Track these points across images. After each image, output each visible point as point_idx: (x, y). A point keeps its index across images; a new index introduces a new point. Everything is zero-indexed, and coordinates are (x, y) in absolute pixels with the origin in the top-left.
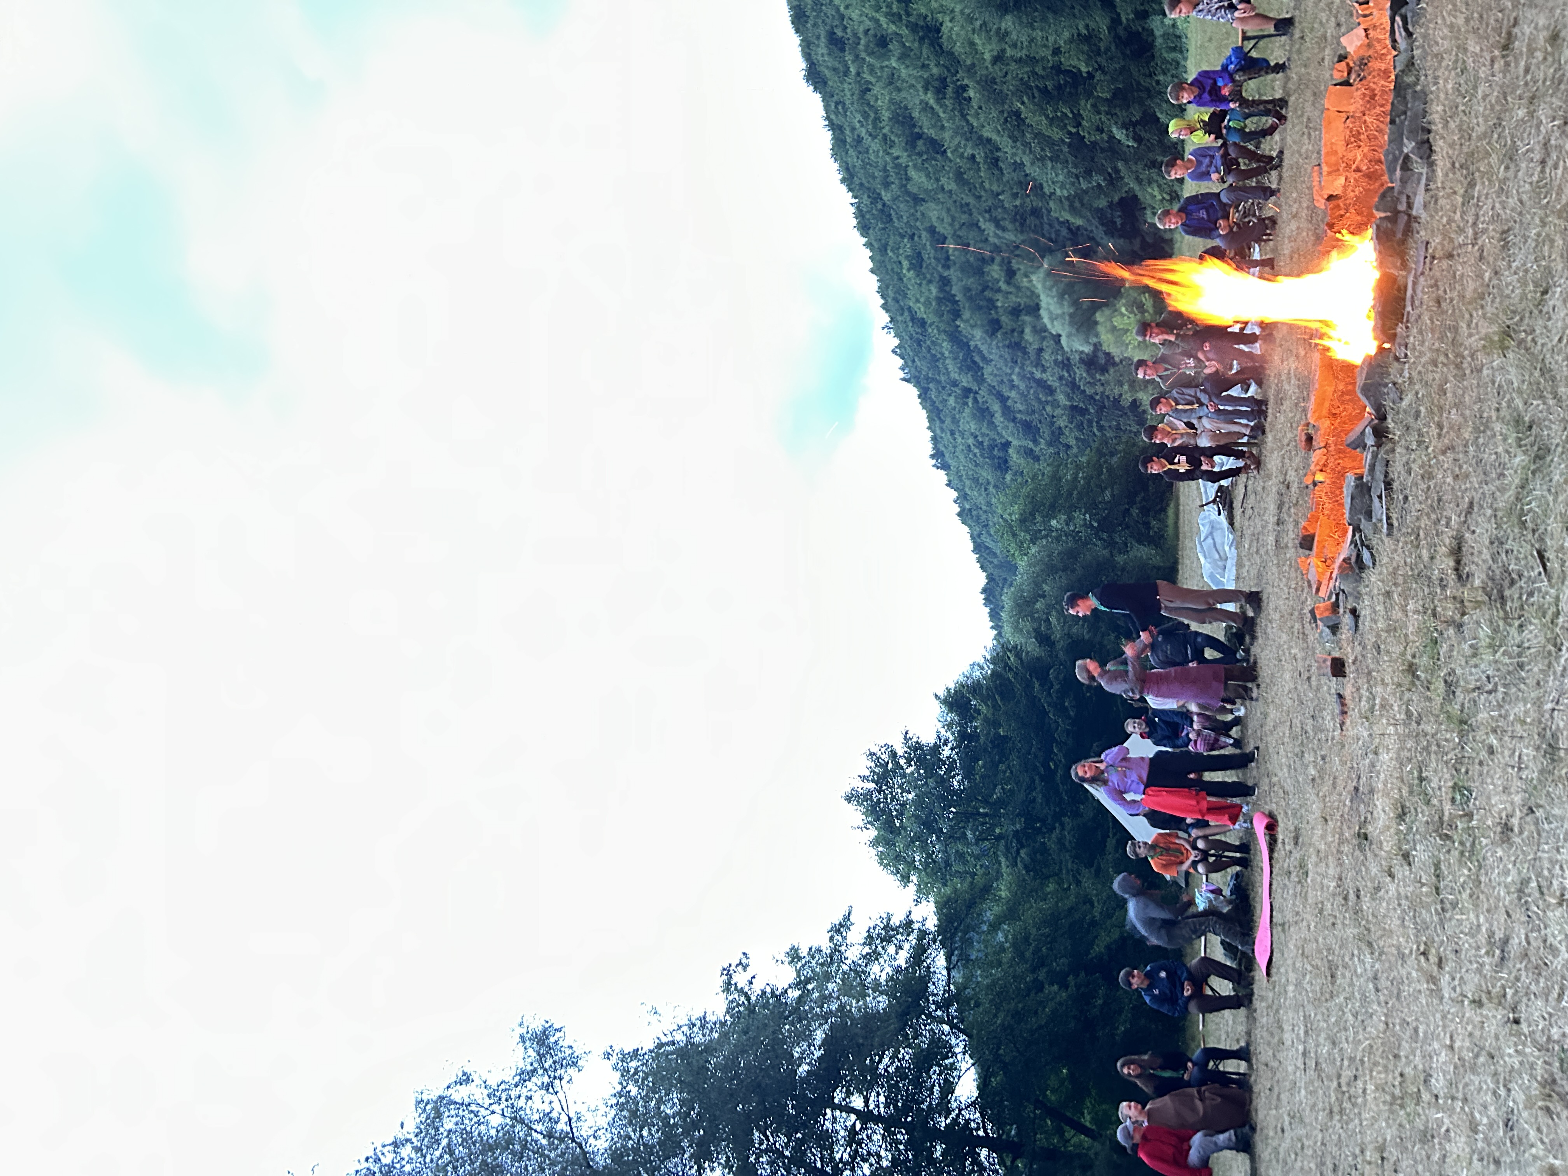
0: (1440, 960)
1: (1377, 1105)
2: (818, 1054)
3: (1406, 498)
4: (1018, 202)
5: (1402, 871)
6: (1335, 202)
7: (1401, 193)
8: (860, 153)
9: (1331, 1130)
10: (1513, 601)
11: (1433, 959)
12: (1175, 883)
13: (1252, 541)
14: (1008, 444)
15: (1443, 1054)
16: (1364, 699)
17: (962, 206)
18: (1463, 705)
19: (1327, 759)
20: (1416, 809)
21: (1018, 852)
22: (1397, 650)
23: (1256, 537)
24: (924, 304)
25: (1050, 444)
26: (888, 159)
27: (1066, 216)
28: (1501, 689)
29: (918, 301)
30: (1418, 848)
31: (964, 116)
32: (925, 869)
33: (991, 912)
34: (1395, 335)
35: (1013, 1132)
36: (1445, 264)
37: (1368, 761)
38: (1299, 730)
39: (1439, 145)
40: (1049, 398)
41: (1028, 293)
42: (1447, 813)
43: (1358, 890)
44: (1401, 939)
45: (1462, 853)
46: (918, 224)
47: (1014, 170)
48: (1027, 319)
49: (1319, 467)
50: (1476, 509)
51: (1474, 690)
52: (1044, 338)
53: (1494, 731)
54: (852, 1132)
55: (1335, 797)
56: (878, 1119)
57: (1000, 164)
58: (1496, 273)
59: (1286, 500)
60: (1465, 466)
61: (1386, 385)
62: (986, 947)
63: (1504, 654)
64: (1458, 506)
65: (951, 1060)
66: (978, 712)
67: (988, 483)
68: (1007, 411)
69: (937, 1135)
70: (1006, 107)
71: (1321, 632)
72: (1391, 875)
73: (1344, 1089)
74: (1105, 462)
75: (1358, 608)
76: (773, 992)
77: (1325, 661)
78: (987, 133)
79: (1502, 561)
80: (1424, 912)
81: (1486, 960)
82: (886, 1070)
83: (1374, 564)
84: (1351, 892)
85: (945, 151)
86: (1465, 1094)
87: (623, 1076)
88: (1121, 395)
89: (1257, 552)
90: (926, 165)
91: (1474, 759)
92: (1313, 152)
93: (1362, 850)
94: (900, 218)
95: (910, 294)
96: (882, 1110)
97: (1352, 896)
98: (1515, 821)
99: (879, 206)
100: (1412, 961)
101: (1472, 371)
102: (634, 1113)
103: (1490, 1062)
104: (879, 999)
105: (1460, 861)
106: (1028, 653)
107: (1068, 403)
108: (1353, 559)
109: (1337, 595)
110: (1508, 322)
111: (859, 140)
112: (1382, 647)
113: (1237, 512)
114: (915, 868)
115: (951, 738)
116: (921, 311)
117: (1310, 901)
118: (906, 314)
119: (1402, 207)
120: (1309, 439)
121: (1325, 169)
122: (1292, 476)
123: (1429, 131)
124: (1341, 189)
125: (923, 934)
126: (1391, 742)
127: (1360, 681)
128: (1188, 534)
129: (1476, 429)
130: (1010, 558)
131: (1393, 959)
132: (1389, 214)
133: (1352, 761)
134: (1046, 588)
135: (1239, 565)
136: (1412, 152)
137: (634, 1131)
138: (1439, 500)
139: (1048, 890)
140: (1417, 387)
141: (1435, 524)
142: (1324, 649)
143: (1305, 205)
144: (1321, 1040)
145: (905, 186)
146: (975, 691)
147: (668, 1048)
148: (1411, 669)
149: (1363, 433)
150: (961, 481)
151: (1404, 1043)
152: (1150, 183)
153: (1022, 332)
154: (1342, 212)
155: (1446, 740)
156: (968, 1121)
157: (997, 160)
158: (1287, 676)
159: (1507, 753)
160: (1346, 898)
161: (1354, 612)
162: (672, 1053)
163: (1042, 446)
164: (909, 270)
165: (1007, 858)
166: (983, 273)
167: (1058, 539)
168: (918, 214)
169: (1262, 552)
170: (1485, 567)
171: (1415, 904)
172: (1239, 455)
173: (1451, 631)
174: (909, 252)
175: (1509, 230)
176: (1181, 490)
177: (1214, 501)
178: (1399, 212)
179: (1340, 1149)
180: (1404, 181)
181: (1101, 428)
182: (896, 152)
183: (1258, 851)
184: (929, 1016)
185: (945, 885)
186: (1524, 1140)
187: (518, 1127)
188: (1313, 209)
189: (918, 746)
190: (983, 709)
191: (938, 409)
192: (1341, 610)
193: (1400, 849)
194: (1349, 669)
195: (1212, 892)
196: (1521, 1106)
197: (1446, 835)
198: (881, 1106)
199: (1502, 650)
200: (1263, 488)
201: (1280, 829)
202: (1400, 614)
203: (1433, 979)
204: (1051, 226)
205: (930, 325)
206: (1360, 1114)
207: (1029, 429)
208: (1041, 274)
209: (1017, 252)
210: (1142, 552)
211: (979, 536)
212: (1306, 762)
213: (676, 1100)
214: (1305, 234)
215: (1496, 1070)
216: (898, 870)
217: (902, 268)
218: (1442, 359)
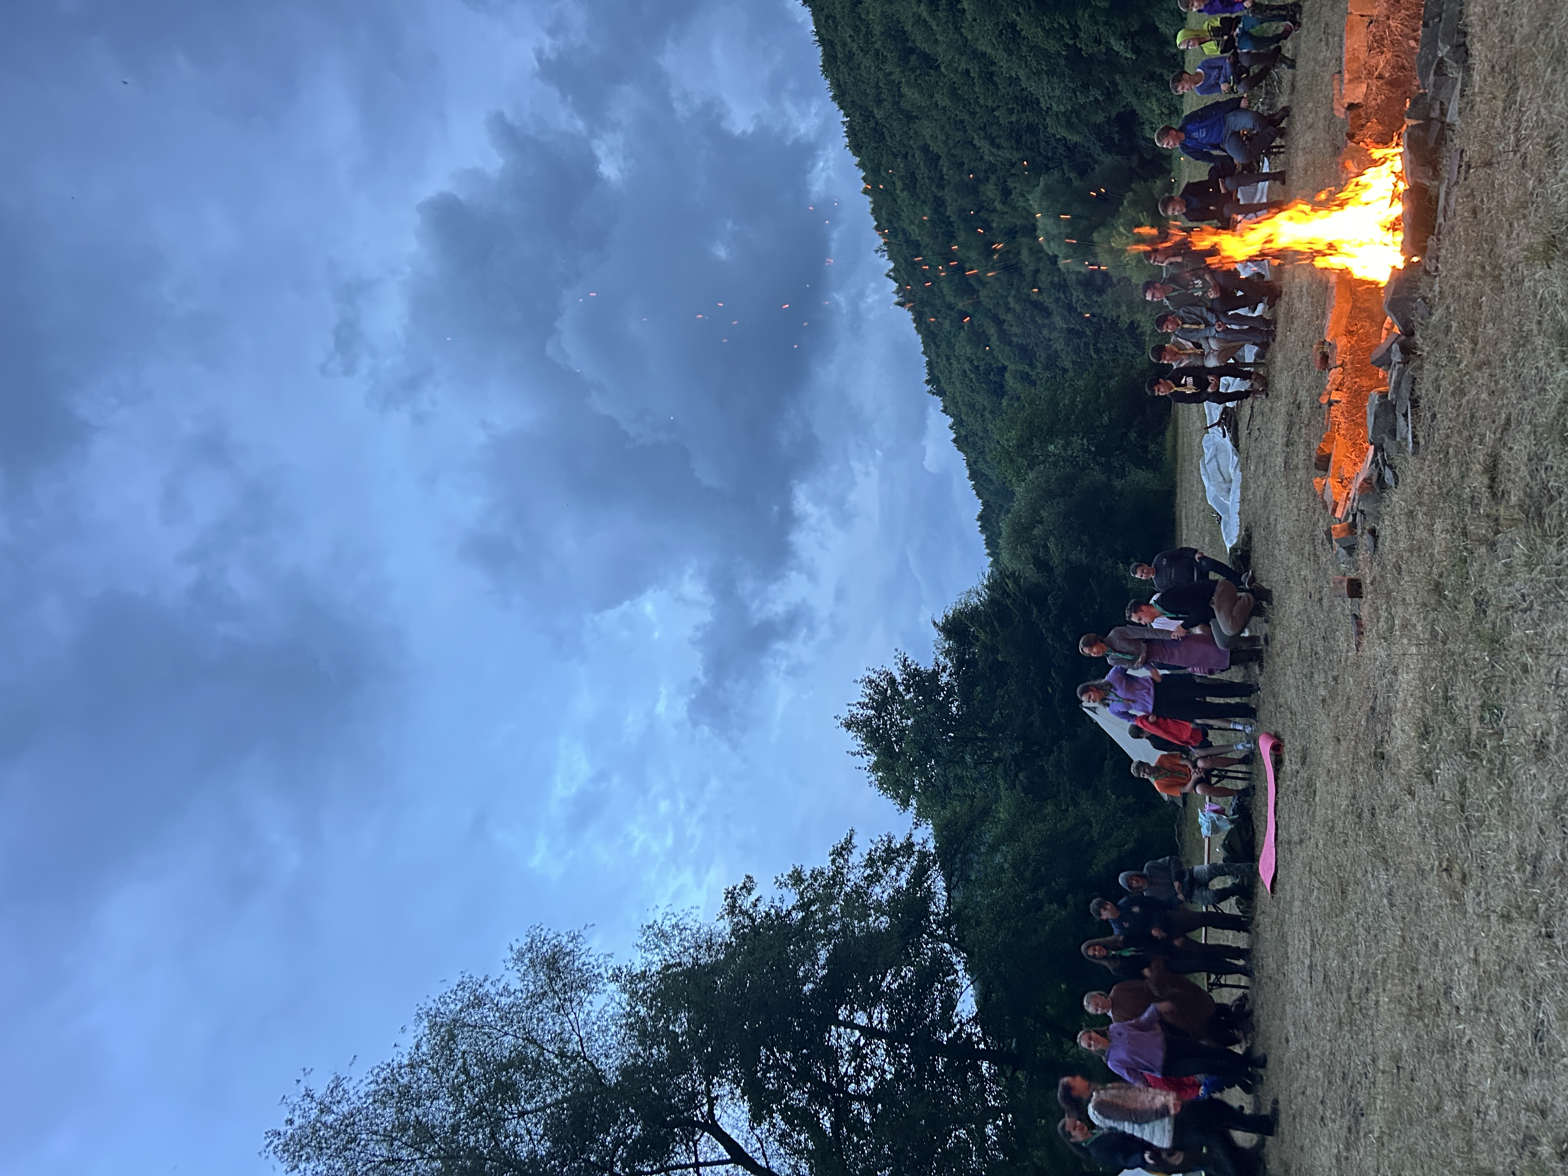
0: (1464, 876)
1: (1392, 1017)
2: (823, 973)
3: (1434, 416)
4: (1014, 119)
5: (1423, 789)
6: (1355, 112)
7: (1434, 99)
8: (852, 69)
9: (1340, 1041)
10: (1551, 519)
11: (1456, 875)
12: (1173, 802)
13: (1258, 463)
14: (1004, 368)
15: (1466, 967)
16: (1382, 619)
17: (956, 122)
18: (1494, 624)
19: (1340, 680)
20: (1440, 728)
21: (1016, 776)
22: (1422, 570)
23: (1263, 459)
24: (918, 226)
25: (1046, 368)
26: (880, 75)
27: (1063, 133)
28: (1536, 607)
29: (912, 223)
30: (1442, 767)
31: (957, 29)
32: (924, 793)
33: (990, 833)
34: (1426, 247)
35: (1014, 1045)
36: (1482, 173)
37: (1385, 681)
38: (1308, 651)
39: (1477, 49)
40: (1046, 321)
41: (1024, 214)
42: (1474, 732)
43: (1374, 809)
44: (1421, 856)
45: (1491, 772)
46: (911, 142)
47: (1010, 85)
48: (1024, 240)
49: (1335, 387)
50: (1513, 426)
51: (1507, 609)
52: (1040, 259)
53: (1530, 650)
54: (856, 1048)
55: (1349, 717)
56: (880, 1034)
57: (995, 78)
58: (1540, 181)
59: (1297, 420)
60: (1501, 382)
61: (1415, 300)
62: (986, 867)
63: (1541, 572)
64: (1494, 422)
65: (952, 977)
66: (977, 639)
67: (985, 409)
68: (1003, 335)
69: (939, 1048)
70: (1001, 18)
71: (1337, 553)
72: (1411, 793)
73: (1355, 1001)
74: (1104, 385)
75: (1378, 528)
76: (777, 914)
77: (1341, 582)
78: (982, 46)
79: (1541, 479)
80: (1447, 829)
81: (1516, 876)
82: (888, 988)
83: (1396, 483)
84: (1366, 810)
85: (939, 66)
86: (1490, 1006)
87: (631, 997)
88: (1119, 317)
89: (1264, 473)
90: (919, 81)
91: (1505, 677)
92: (1331, 60)
93: (1379, 770)
94: (892, 136)
95: (904, 215)
96: (885, 1026)
97: (1366, 814)
98: (1552, 739)
99: (872, 124)
100: (1432, 877)
101: (1511, 284)
102: (643, 1033)
103: (1519, 975)
104: (882, 919)
105: (1488, 779)
106: (1026, 578)
107: (1065, 326)
108: (1374, 479)
109: (1355, 516)
110: (1554, 232)
111: (851, 56)
112: (1404, 566)
113: (1243, 433)
114: (915, 792)
115: (950, 664)
116: (915, 232)
117: (1318, 819)
118: (900, 236)
119: (1435, 114)
120: (1325, 358)
121: (1347, 76)
122: (1303, 395)
123: (1465, 34)
124: (1362, 97)
125: (923, 855)
126: (1413, 662)
127: (1378, 602)
128: (1187, 457)
129: (1515, 343)
130: (1007, 485)
131: (1412, 875)
132: (1421, 122)
133: (1368, 681)
134: (1044, 514)
135: (1244, 487)
136: (1446, 56)
137: (644, 1050)
138: (1472, 417)
139: (1046, 811)
140: (1448, 301)
141: (1467, 440)
142: (1338, 570)
143: (1322, 115)
144: (1331, 954)
145: (898, 103)
146: (973, 618)
147: (675, 970)
148: (1438, 589)
149: (1389, 350)
150: (957, 407)
151: (1422, 957)
152: (1148, 97)
153: (1019, 253)
154: (1363, 122)
155: (1476, 659)
156: (969, 1035)
157: (992, 74)
158: (1296, 597)
159: (1543, 671)
160: (1359, 817)
161: (1373, 532)
162: (680, 974)
163: (1039, 371)
164: (902, 190)
165: (1005, 782)
166: (978, 192)
167: (1055, 464)
168: (911, 133)
169: (1269, 474)
170: (1522, 485)
171: (1438, 821)
172: (1245, 376)
173: (1483, 550)
174: (902, 172)
175: (1556, 135)
176: (1181, 412)
177: (1218, 424)
178: (1432, 119)
179: (1350, 1059)
180: (1437, 87)
181: (1098, 351)
182: (888, 68)
183: (1263, 771)
184: (931, 934)
185: (944, 808)
186: (1554, 1050)
187: (531, 1047)
188: (1331, 119)
189: (917, 672)
190: (982, 636)
191: (933, 333)
192: (1359, 531)
193: (1423, 768)
194: (1367, 588)
195: (1215, 811)
196: (1552, 1018)
197: (1474, 753)
198: (885, 1022)
199: (1539, 568)
200: (1271, 409)
201: (1287, 747)
202: (1425, 534)
203: (1456, 895)
204: (1048, 143)
205: (925, 247)
206: (1372, 1024)
207: (1025, 353)
208: (1038, 192)
209: (1013, 171)
210: (1140, 476)
211: (975, 462)
212: (1316, 682)
213: (684, 1020)
214: (1322, 145)
215: (1526, 983)
216: (897, 794)
217: (895, 190)
218: (1478, 272)
